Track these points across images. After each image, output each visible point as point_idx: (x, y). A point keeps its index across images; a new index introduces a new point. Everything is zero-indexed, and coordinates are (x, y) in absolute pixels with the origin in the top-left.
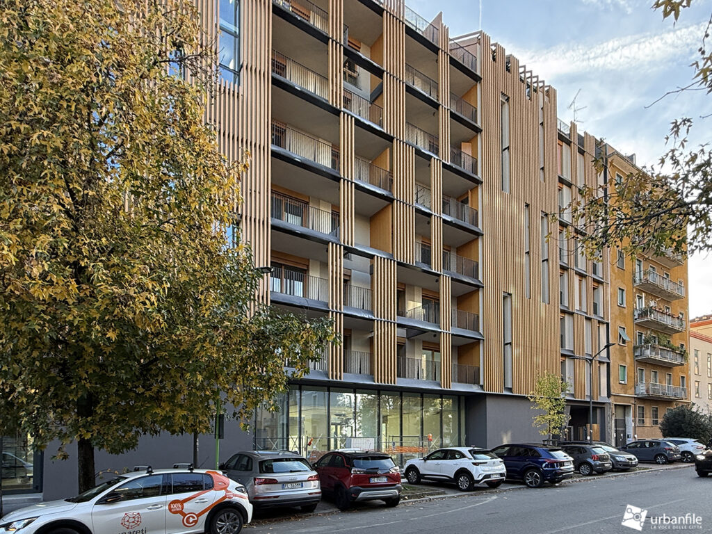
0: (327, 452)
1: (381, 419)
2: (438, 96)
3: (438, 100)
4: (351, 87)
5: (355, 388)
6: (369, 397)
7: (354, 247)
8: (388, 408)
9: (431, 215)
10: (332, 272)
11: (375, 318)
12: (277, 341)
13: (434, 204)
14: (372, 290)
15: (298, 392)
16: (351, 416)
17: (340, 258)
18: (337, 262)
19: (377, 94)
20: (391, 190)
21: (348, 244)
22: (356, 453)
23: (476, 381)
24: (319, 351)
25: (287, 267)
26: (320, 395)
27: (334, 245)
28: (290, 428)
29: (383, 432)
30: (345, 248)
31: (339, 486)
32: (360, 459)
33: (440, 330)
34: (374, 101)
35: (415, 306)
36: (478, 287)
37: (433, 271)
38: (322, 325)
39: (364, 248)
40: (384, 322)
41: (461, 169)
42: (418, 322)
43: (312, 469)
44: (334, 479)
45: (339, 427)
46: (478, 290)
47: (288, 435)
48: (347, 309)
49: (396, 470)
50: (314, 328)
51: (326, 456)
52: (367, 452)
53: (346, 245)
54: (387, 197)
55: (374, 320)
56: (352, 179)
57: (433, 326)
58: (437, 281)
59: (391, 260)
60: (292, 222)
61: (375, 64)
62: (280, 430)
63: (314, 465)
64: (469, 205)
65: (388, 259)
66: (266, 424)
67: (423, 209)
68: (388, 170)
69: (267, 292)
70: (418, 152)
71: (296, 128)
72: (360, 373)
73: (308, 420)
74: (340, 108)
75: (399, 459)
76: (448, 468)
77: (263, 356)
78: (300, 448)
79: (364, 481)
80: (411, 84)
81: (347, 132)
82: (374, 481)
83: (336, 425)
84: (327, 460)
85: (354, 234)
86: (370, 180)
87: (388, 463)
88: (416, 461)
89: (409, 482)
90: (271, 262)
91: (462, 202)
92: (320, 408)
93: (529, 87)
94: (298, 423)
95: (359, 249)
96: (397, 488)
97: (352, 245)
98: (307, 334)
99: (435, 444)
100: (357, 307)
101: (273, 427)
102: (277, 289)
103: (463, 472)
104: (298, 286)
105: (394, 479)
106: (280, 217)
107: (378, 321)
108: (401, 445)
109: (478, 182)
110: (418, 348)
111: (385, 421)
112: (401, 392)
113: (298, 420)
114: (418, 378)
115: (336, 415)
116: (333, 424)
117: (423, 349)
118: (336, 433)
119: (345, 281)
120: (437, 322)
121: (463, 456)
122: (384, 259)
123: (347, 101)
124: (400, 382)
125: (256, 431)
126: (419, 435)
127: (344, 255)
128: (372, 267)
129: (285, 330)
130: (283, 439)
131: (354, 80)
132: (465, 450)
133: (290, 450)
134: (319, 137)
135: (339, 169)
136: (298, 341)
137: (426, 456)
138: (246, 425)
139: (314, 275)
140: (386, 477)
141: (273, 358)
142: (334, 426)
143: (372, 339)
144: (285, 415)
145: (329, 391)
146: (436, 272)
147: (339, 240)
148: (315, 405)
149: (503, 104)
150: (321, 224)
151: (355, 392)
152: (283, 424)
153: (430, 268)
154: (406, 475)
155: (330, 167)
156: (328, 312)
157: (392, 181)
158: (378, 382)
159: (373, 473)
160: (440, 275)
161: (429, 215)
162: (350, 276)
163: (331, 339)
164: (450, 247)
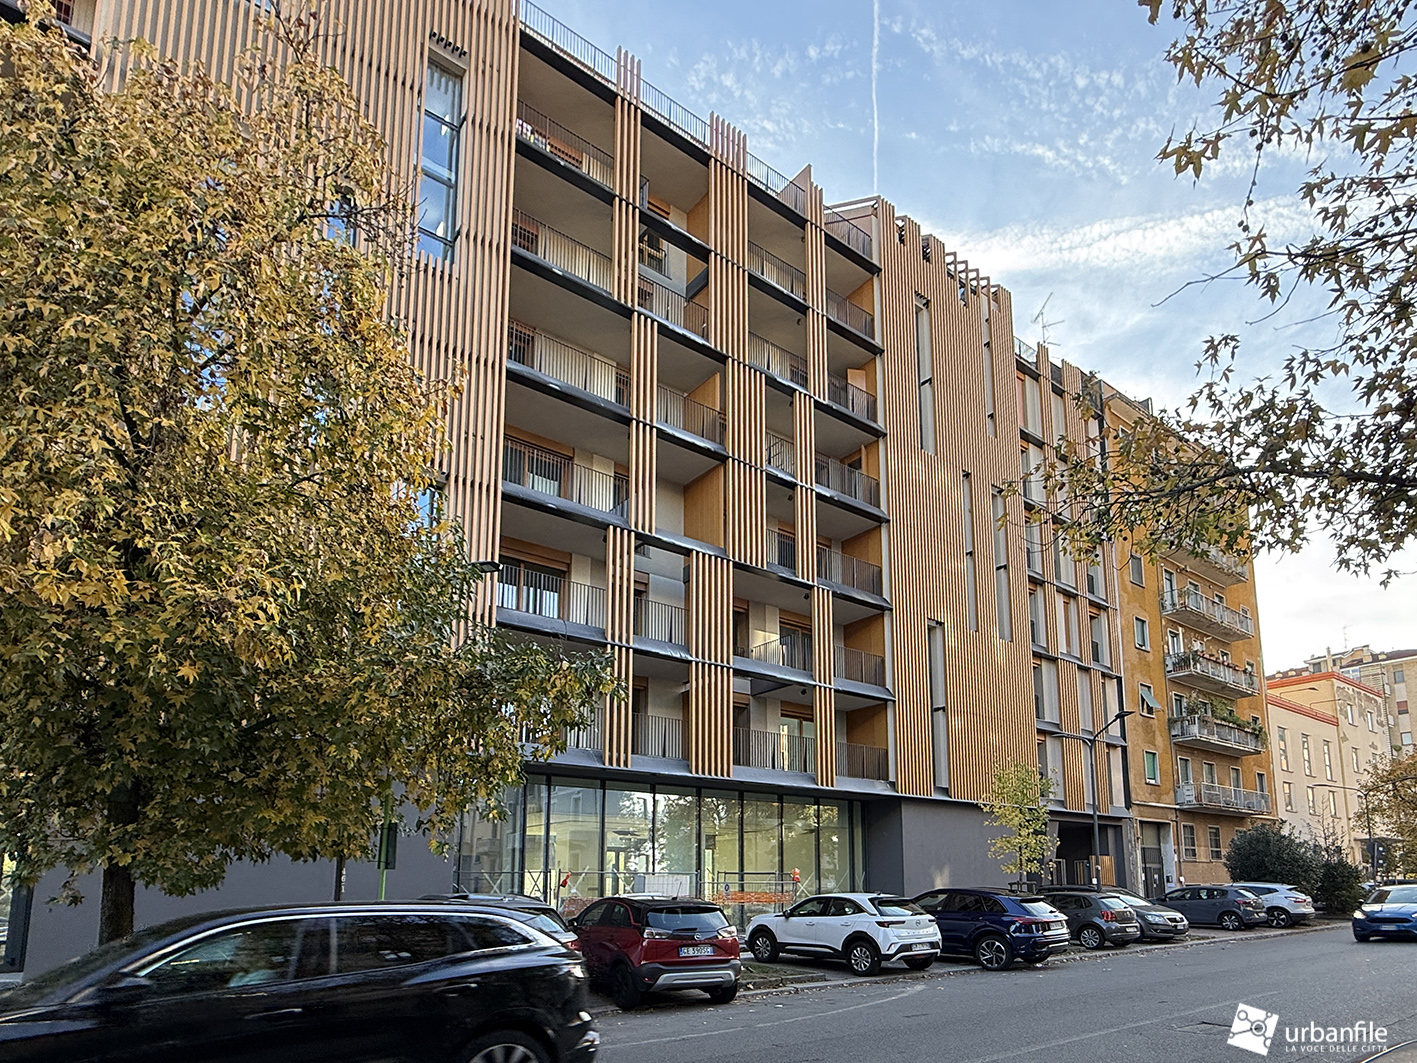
0: (597, 898)
1: (703, 841)
2: (804, 294)
3: (805, 300)
4: (652, 274)
5: (653, 783)
6: (682, 802)
7: (654, 534)
8: (717, 822)
9: (796, 485)
10: (614, 576)
11: (694, 658)
12: (504, 690)
13: (801, 469)
14: (688, 610)
15: (544, 788)
16: (646, 835)
17: (629, 553)
18: (624, 562)
19: (698, 288)
20: (722, 442)
21: (643, 529)
22: (654, 900)
23: (882, 774)
24: (585, 711)
25: (529, 566)
26: (588, 795)
27: (618, 530)
28: (527, 855)
29: (708, 865)
30: (638, 536)
31: (620, 962)
32: (660, 911)
33: (814, 683)
34: (692, 298)
35: (766, 639)
36: (882, 610)
37: (800, 579)
38: (592, 664)
39: (673, 535)
40: (710, 665)
41: (848, 412)
42: (776, 668)
43: (567, 930)
44: (610, 950)
45: (622, 855)
46: (883, 615)
47: (522, 868)
48: (641, 641)
49: (730, 933)
50: (576, 670)
51: (595, 905)
52: (674, 899)
53: (640, 530)
54: (715, 453)
55: (691, 662)
56: (651, 420)
57: (800, 675)
58: (807, 597)
59: (722, 560)
60: (541, 488)
61: (694, 239)
62: (507, 859)
63: (571, 922)
64: (864, 470)
65: (716, 558)
66: (481, 850)
67: (780, 475)
68: (718, 409)
69: (491, 608)
70: (771, 382)
71: (558, 337)
72: (664, 755)
73: (563, 843)
74: (633, 306)
75: (738, 915)
76: (832, 931)
77: (478, 717)
78: (545, 892)
79: (668, 952)
80: (758, 274)
81: (644, 346)
82: (688, 952)
83: (617, 851)
84: (597, 914)
85: (654, 512)
86: (684, 425)
87: (715, 920)
88: (770, 919)
89: (757, 959)
90: (500, 556)
91: (849, 465)
92: (587, 819)
93: (963, 285)
94: (543, 846)
95: (665, 539)
96: (733, 967)
97: (650, 531)
98: (563, 681)
99: (806, 888)
100: (658, 637)
101: (495, 855)
102: (511, 602)
103: (859, 939)
104: (550, 599)
105: (726, 949)
106: (519, 481)
107: (697, 663)
108: (742, 887)
109: (879, 434)
110: (774, 713)
111: (712, 846)
112: (742, 792)
113: (543, 842)
114: (774, 767)
115: (618, 833)
116: (610, 849)
117: (782, 715)
118: (616, 866)
119: (638, 593)
120: (807, 667)
121: (858, 909)
122: (704, 555)
123: (645, 296)
124: (739, 774)
125: (461, 861)
126: (776, 870)
127: (636, 548)
128: (687, 570)
129: (521, 671)
130: (513, 874)
131: (658, 264)
132: (862, 898)
133: (527, 892)
134: (593, 352)
135: (629, 404)
136: (546, 692)
137: (788, 909)
138: (441, 845)
139: (580, 581)
140: (712, 945)
141: (497, 721)
142: (613, 854)
143: (686, 696)
144: (518, 835)
145: (603, 787)
146: (805, 581)
147: (628, 522)
148: (576, 812)
149: (918, 310)
150: (596, 496)
151: (653, 791)
152: (514, 850)
153: (795, 574)
154: (751, 945)
155: (613, 401)
156: (604, 645)
157: (724, 427)
158: (697, 772)
159: (686, 938)
160: (813, 586)
161: (793, 486)
162: (646, 585)
163: (608, 689)
164: (830, 540)
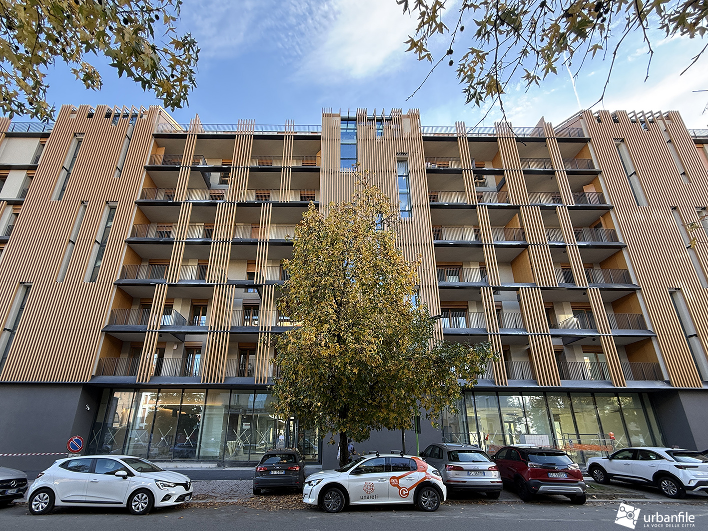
0: (503, 446)
1: (552, 418)
2: (552, 166)
3: (552, 168)
4: (481, 189)
5: (521, 392)
6: (537, 398)
7: (500, 286)
8: (559, 406)
9: (566, 246)
10: (486, 306)
11: (529, 333)
12: (450, 363)
13: (568, 237)
14: (522, 313)
15: (472, 397)
16: (521, 415)
17: (491, 295)
18: (489, 300)
19: (501, 186)
20: (525, 240)
21: (495, 284)
22: (531, 449)
23: (658, 376)
24: (483, 366)
25: (452, 310)
26: (492, 398)
27: (485, 288)
28: (469, 425)
29: (557, 429)
30: (494, 288)
31: (518, 478)
32: (535, 454)
33: (599, 334)
34: (500, 190)
35: (567, 318)
36: (633, 291)
37: (579, 287)
38: (482, 348)
39: (510, 284)
40: (538, 335)
41: (589, 205)
42: (574, 330)
43: (491, 461)
44: (513, 472)
45: (512, 424)
46: (635, 293)
47: (468, 431)
48: (503, 331)
49: (575, 467)
50: (476, 351)
51: (502, 449)
52: (540, 448)
53: (494, 286)
54: (522, 245)
55: (528, 335)
56: (491, 242)
57: (592, 332)
58: (584, 294)
59: (535, 288)
60: (453, 281)
61: (496, 169)
62: (461, 426)
63: (492, 457)
64: (604, 227)
65: (531, 288)
66: (451, 422)
67: (556, 244)
68: (520, 227)
69: (440, 329)
70: (543, 208)
71: (447, 225)
72: (523, 379)
73: (483, 419)
74: (476, 204)
75: (580, 456)
76: (645, 469)
77: (442, 373)
78: (479, 442)
79: (543, 473)
80: (527, 169)
81: (483, 216)
82: (553, 475)
83: (510, 423)
84: (504, 453)
85: (500, 277)
86: (506, 238)
87: (564, 459)
88: (600, 460)
89: (596, 481)
90: (441, 309)
91: (595, 227)
92: (493, 409)
93: (643, 122)
94: (475, 421)
95: (506, 286)
96: (581, 485)
97: (499, 285)
98: (472, 356)
99: (620, 442)
100: (511, 327)
101: (456, 424)
102: (447, 326)
103: (664, 475)
104: (462, 320)
105: (575, 476)
106: (444, 280)
107: (531, 335)
108: (580, 443)
109: (608, 209)
110: (578, 352)
111: (557, 418)
112: (569, 393)
113: (475, 419)
114: (584, 379)
115: (508, 414)
116: (506, 422)
117: (584, 352)
118: (510, 430)
119: (498, 311)
120: (593, 327)
121: (659, 457)
122: (528, 288)
123: (480, 198)
124: (565, 384)
125: (444, 428)
126: (599, 433)
127: (494, 293)
128: (519, 296)
129: (455, 355)
130: (465, 434)
131: (483, 184)
132: (661, 451)
133: (472, 444)
134: (464, 225)
135: (481, 239)
136: (466, 361)
137: (610, 455)
138: (435, 424)
139: (473, 311)
140: (566, 473)
141: (449, 375)
142: (508, 424)
143: (529, 350)
144: (464, 415)
145: (497, 395)
146: (582, 287)
147: (488, 284)
148: (488, 407)
149: (618, 146)
150: (473, 276)
151: (521, 395)
152: (463, 422)
153: (575, 285)
154: (591, 472)
155: (474, 240)
156: (487, 335)
157: (524, 233)
158: (542, 385)
159: (551, 468)
160: (587, 288)
161: (565, 246)
162: (501, 306)
163: (491, 357)
164: (592, 264)
